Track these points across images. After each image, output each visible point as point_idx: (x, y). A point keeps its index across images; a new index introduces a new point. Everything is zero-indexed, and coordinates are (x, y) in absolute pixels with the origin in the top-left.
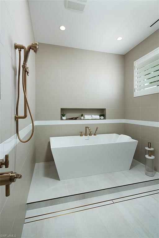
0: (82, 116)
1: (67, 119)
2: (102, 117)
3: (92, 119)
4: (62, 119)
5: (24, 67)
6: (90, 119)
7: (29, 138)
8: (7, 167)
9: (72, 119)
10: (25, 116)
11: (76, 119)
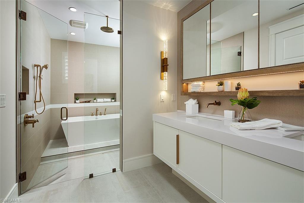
0: (95, 99)
1: (80, 103)
2: (114, 100)
3: (104, 102)
4: (75, 102)
5: (40, 77)
6: (102, 102)
7: (41, 112)
8: (33, 118)
9: (85, 102)
10: (40, 101)
11: (89, 102)
